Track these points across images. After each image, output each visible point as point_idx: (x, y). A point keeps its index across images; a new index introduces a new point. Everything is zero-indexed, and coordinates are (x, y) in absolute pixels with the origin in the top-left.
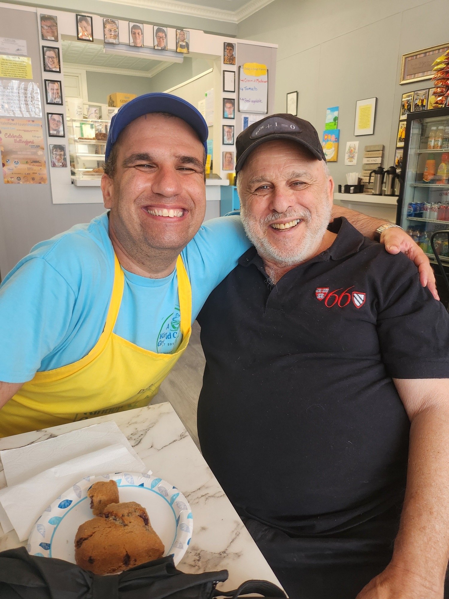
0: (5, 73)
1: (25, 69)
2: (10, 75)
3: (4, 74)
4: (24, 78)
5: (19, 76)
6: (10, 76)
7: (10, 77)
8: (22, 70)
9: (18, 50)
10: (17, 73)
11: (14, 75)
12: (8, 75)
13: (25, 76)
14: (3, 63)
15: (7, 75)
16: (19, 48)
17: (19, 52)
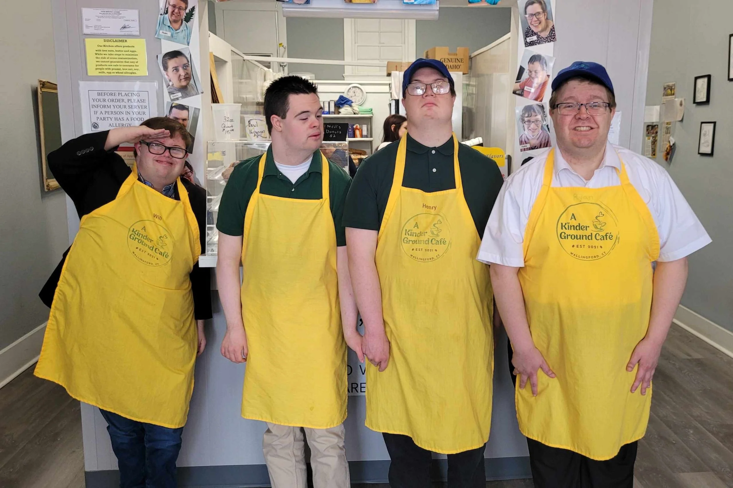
0: (101, 69)
1: (136, 59)
2: (109, 71)
3: (100, 71)
4: (133, 75)
5: (124, 71)
6: (109, 73)
7: (110, 75)
8: (130, 60)
9: (124, 27)
10: (122, 68)
11: (117, 71)
12: (106, 71)
13: (134, 71)
14: (99, 52)
15: (104, 73)
16: (127, 23)
17: (126, 32)
